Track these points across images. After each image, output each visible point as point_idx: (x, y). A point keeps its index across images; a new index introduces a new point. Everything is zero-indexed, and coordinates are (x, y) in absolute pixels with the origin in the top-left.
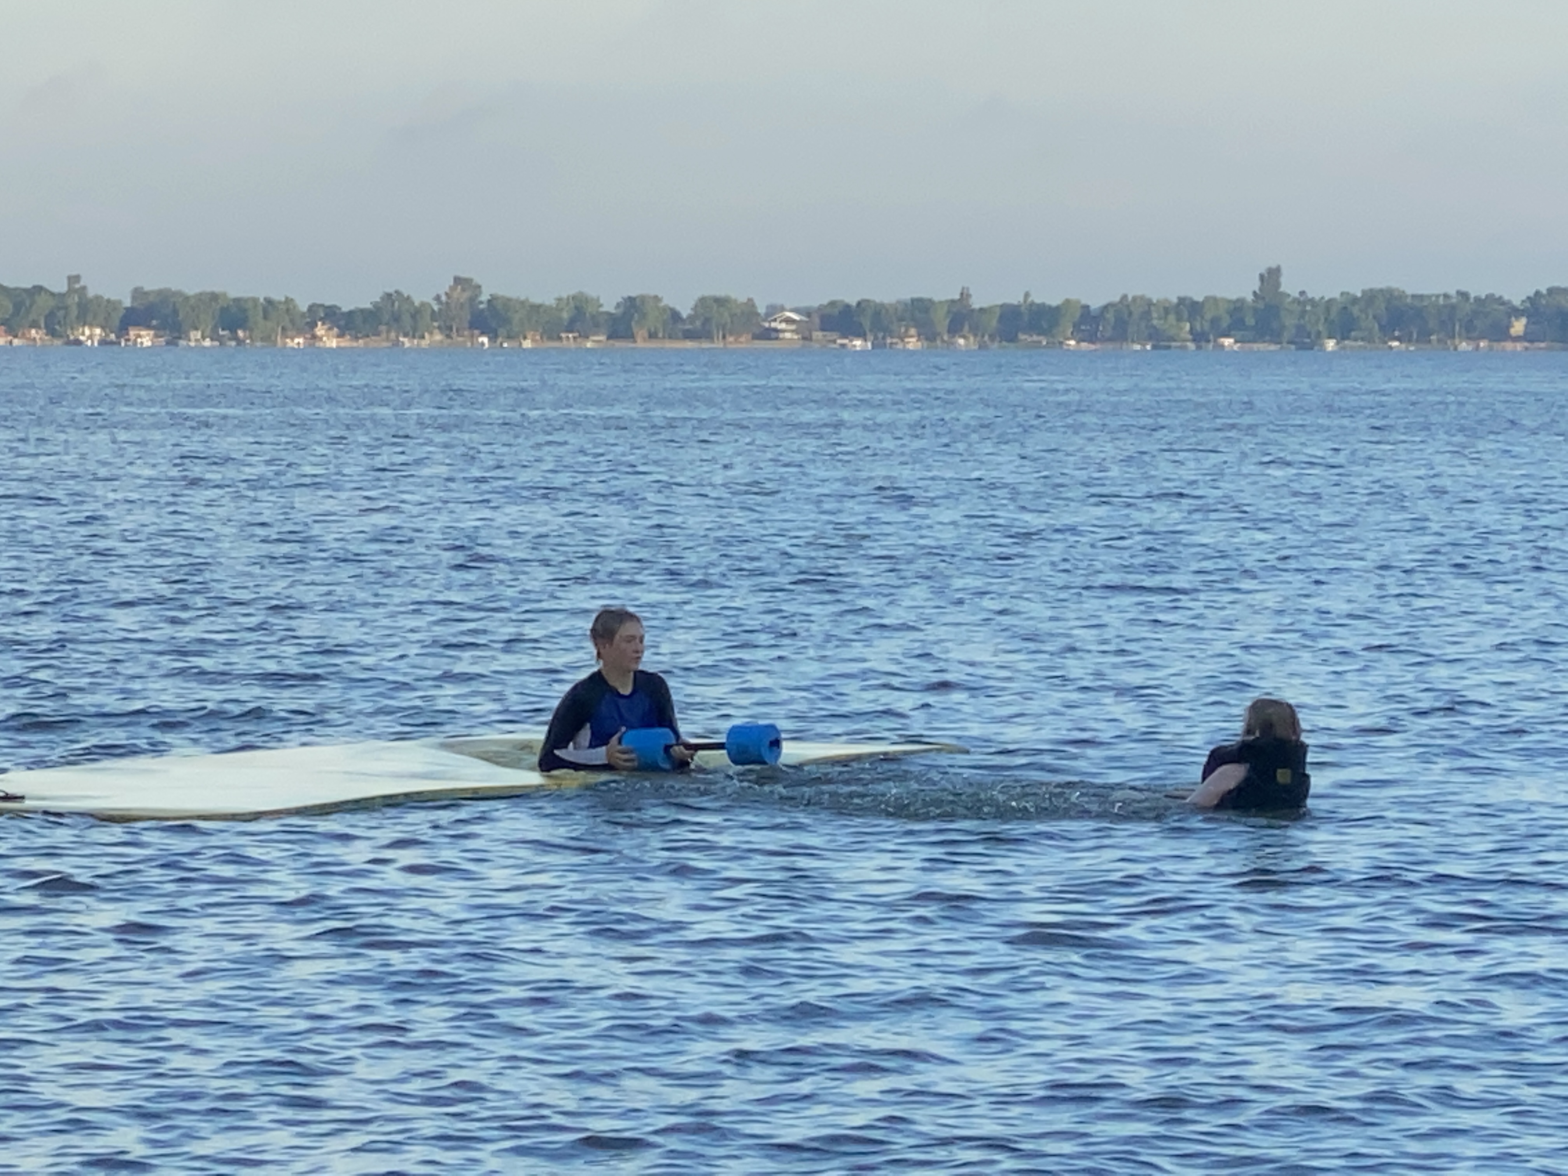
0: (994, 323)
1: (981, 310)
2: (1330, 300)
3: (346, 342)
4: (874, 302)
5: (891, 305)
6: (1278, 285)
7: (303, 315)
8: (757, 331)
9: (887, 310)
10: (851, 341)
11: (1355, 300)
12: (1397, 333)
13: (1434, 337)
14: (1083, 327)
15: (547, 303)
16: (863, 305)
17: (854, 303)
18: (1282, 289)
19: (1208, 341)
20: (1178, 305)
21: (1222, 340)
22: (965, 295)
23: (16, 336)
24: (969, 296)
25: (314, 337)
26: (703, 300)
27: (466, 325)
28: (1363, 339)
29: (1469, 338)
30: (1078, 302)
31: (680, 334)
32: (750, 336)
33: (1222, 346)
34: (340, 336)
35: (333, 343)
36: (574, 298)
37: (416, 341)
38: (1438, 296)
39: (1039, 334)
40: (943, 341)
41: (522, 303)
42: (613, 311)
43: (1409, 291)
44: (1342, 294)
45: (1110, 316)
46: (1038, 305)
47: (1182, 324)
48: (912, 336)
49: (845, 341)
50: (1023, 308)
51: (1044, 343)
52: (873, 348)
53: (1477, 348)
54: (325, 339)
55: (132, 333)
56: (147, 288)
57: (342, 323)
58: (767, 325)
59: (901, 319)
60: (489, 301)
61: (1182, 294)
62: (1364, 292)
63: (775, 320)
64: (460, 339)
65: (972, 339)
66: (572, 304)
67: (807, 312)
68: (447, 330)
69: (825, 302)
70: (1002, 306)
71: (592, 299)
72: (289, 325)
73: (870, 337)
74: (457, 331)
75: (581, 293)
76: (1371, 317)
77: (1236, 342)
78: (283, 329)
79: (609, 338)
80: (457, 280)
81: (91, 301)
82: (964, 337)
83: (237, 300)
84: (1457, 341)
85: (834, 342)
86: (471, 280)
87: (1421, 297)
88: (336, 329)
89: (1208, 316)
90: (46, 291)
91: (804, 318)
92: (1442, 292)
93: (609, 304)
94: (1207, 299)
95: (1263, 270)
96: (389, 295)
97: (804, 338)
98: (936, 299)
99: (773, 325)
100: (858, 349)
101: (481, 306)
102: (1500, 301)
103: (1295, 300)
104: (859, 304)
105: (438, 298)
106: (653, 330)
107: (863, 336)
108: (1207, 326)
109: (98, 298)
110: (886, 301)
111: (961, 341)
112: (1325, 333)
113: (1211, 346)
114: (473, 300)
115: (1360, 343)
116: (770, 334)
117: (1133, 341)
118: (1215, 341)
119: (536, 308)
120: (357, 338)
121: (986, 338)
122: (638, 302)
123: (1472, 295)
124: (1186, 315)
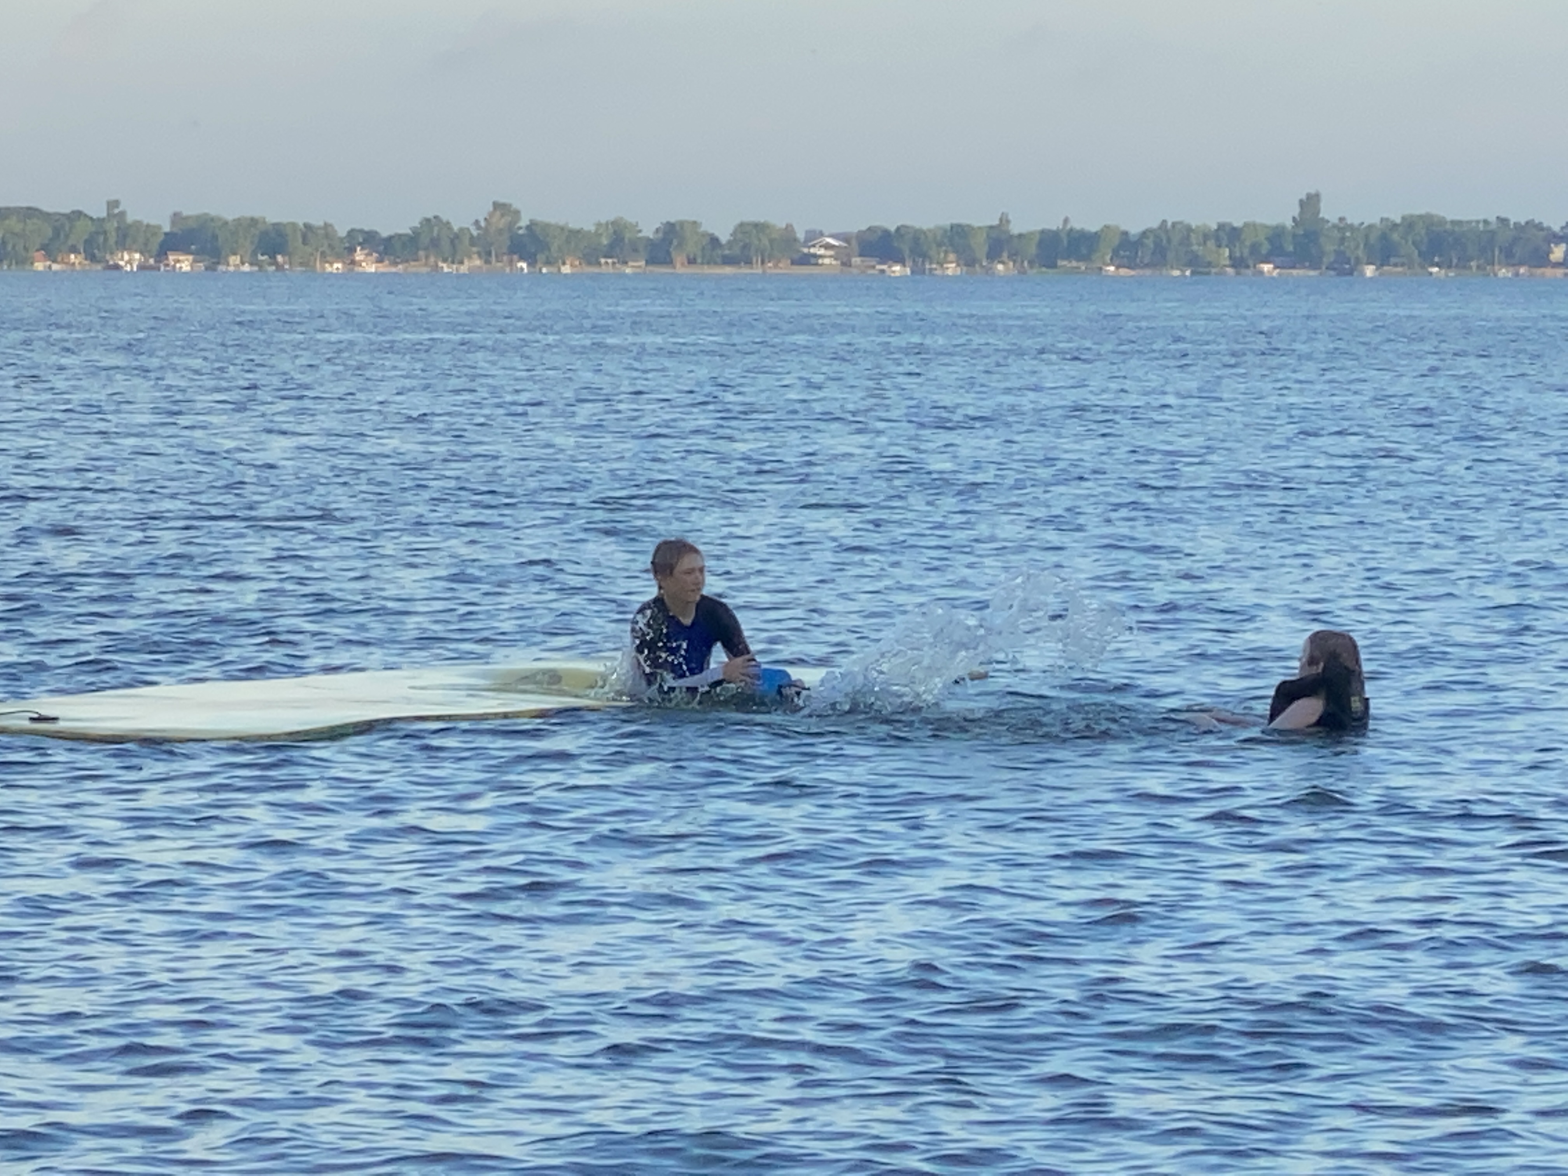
0: (1033, 250)
1: (1020, 236)
2: (1370, 227)
3: (384, 268)
4: (912, 228)
5: (930, 231)
6: (1318, 212)
7: (341, 240)
8: (796, 256)
9: (926, 237)
10: (890, 267)
11: (1395, 226)
12: (1436, 259)
13: (1473, 264)
14: (1122, 253)
15: (586, 229)
16: (902, 231)
17: (893, 229)
18: (1321, 215)
19: (1248, 267)
20: (1217, 230)
21: (1262, 265)
22: (1004, 220)
23: (55, 261)
24: (1008, 222)
25: (353, 262)
26: (742, 225)
27: (505, 250)
28: (1403, 265)
29: (1508, 265)
30: (1117, 228)
31: (719, 260)
32: (789, 262)
33: (1261, 272)
34: (380, 261)
35: (372, 269)
36: (613, 223)
37: (455, 266)
38: (1478, 222)
39: (1078, 260)
40: (983, 267)
41: (562, 229)
42: (651, 237)
43: (1449, 218)
44: (1382, 220)
45: (1149, 242)
46: (1078, 232)
47: (1221, 251)
48: (952, 262)
49: (884, 267)
50: (1063, 236)
51: (1083, 268)
52: (913, 272)
53: (1517, 274)
54: (364, 264)
55: (171, 258)
56: (186, 213)
57: (381, 248)
58: (806, 250)
59: (939, 245)
60: (528, 228)
61: (1223, 220)
62: (1403, 218)
63: (814, 246)
64: (499, 264)
65: (1011, 264)
66: (611, 231)
67: (845, 237)
68: (486, 256)
69: (864, 228)
70: (1043, 232)
71: (631, 224)
72: (328, 252)
73: (909, 263)
74: (497, 256)
75: (621, 218)
76: (1410, 242)
77: (1276, 267)
78: (323, 254)
79: (647, 263)
80: (496, 205)
81: (130, 226)
82: (1003, 263)
83: (274, 225)
84: (1496, 267)
85: (874, 267)
86: (510, 205)
87: (1459, 223)
88: (375, 255)
89: (1248, 243)
90: (86, 216)
91: (844, 244)
92: (1481, 217)
93: (648, 230)
94: (1246, 225)
95: (1304, 197)
96: (428, 220)
97: (843, 264)
98: (976, 224)
99: (812, 250)
100: (898, 274)
101: (521, 232)
102: (1539, 227)
103: (1334, 226)
104: (898, 229)
105: (477, 223)
106: (692, 256)
107: (902, 262)
108: (1246, 252)
109: (137, 224)
110: (925, 228)
111: (1000, 267)
112: (1365, 260)
113: (1249, 272)
114: (511, 226)
115: (1400, 269)
116: (808, 260)
117: (1172, 268)
118: (1255, 266)
119: (576, 234)
120: (395, 264)
121: (1026, 264)
122: (678, 228)
123: (1512, 223)
124: (1225, 242)
